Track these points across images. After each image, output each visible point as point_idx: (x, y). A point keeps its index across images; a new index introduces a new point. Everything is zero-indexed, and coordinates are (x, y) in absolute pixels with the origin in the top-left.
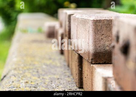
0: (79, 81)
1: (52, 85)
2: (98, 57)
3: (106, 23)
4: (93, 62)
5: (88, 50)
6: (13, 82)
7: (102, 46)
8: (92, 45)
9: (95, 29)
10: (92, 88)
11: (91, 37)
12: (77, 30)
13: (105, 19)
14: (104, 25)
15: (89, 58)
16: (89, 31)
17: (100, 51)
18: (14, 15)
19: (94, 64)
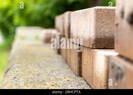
0: (78, 70)
1: (53, 74)
2: (98, 43)
3: (106, 12)
4: (94, 47)
5: (89, 37)
6: (17, 71)
7: (102, 33)
8: (94, 31)
9: (97, 17)
10: (93, 70)
11: (93, 24)
12: (77, 24)
13: (105, 9)
14: (104, 13)
15: (90, 44)
16: (90, 20)
17: (100, 37)
18: (12, 29)
19: (95, 49)
